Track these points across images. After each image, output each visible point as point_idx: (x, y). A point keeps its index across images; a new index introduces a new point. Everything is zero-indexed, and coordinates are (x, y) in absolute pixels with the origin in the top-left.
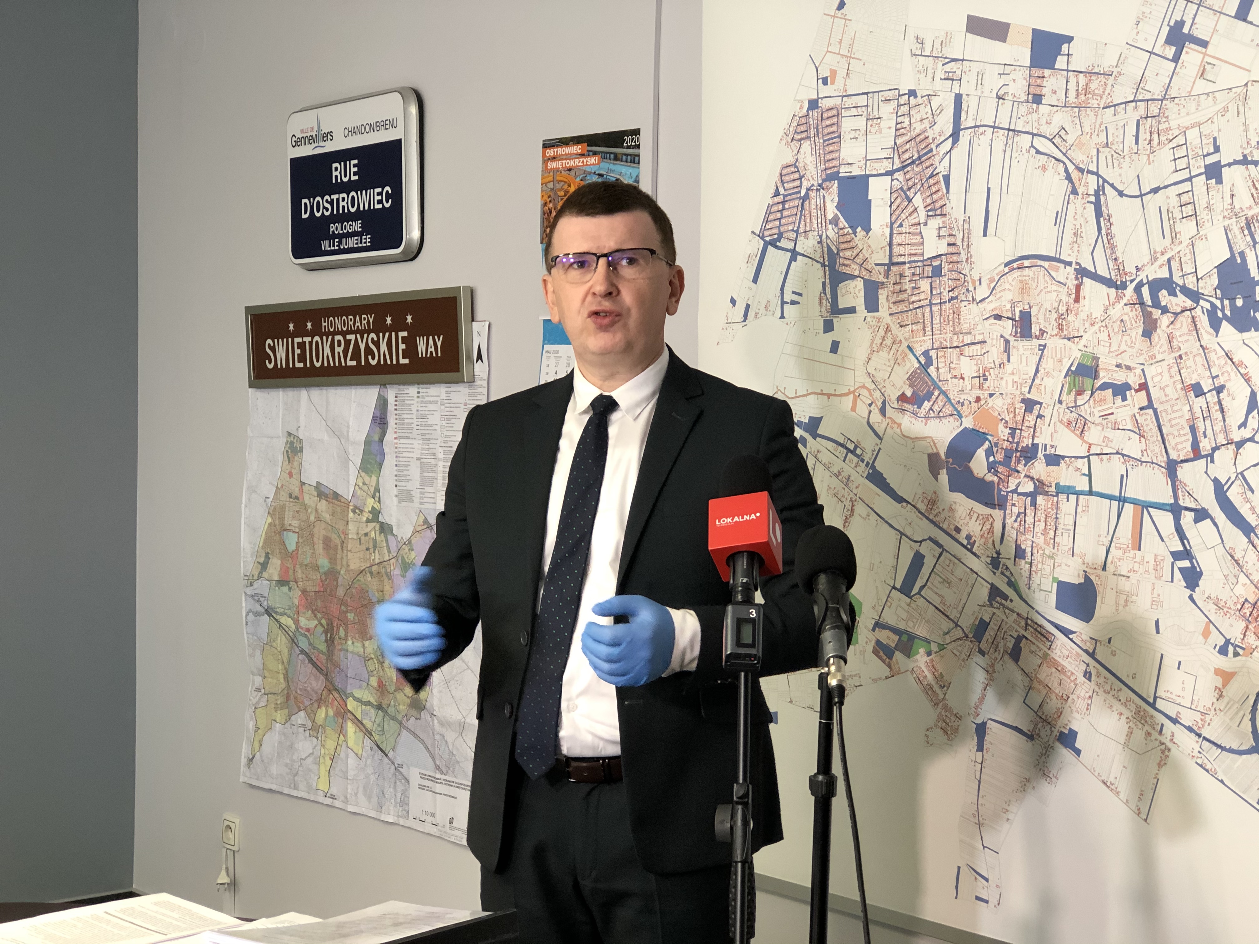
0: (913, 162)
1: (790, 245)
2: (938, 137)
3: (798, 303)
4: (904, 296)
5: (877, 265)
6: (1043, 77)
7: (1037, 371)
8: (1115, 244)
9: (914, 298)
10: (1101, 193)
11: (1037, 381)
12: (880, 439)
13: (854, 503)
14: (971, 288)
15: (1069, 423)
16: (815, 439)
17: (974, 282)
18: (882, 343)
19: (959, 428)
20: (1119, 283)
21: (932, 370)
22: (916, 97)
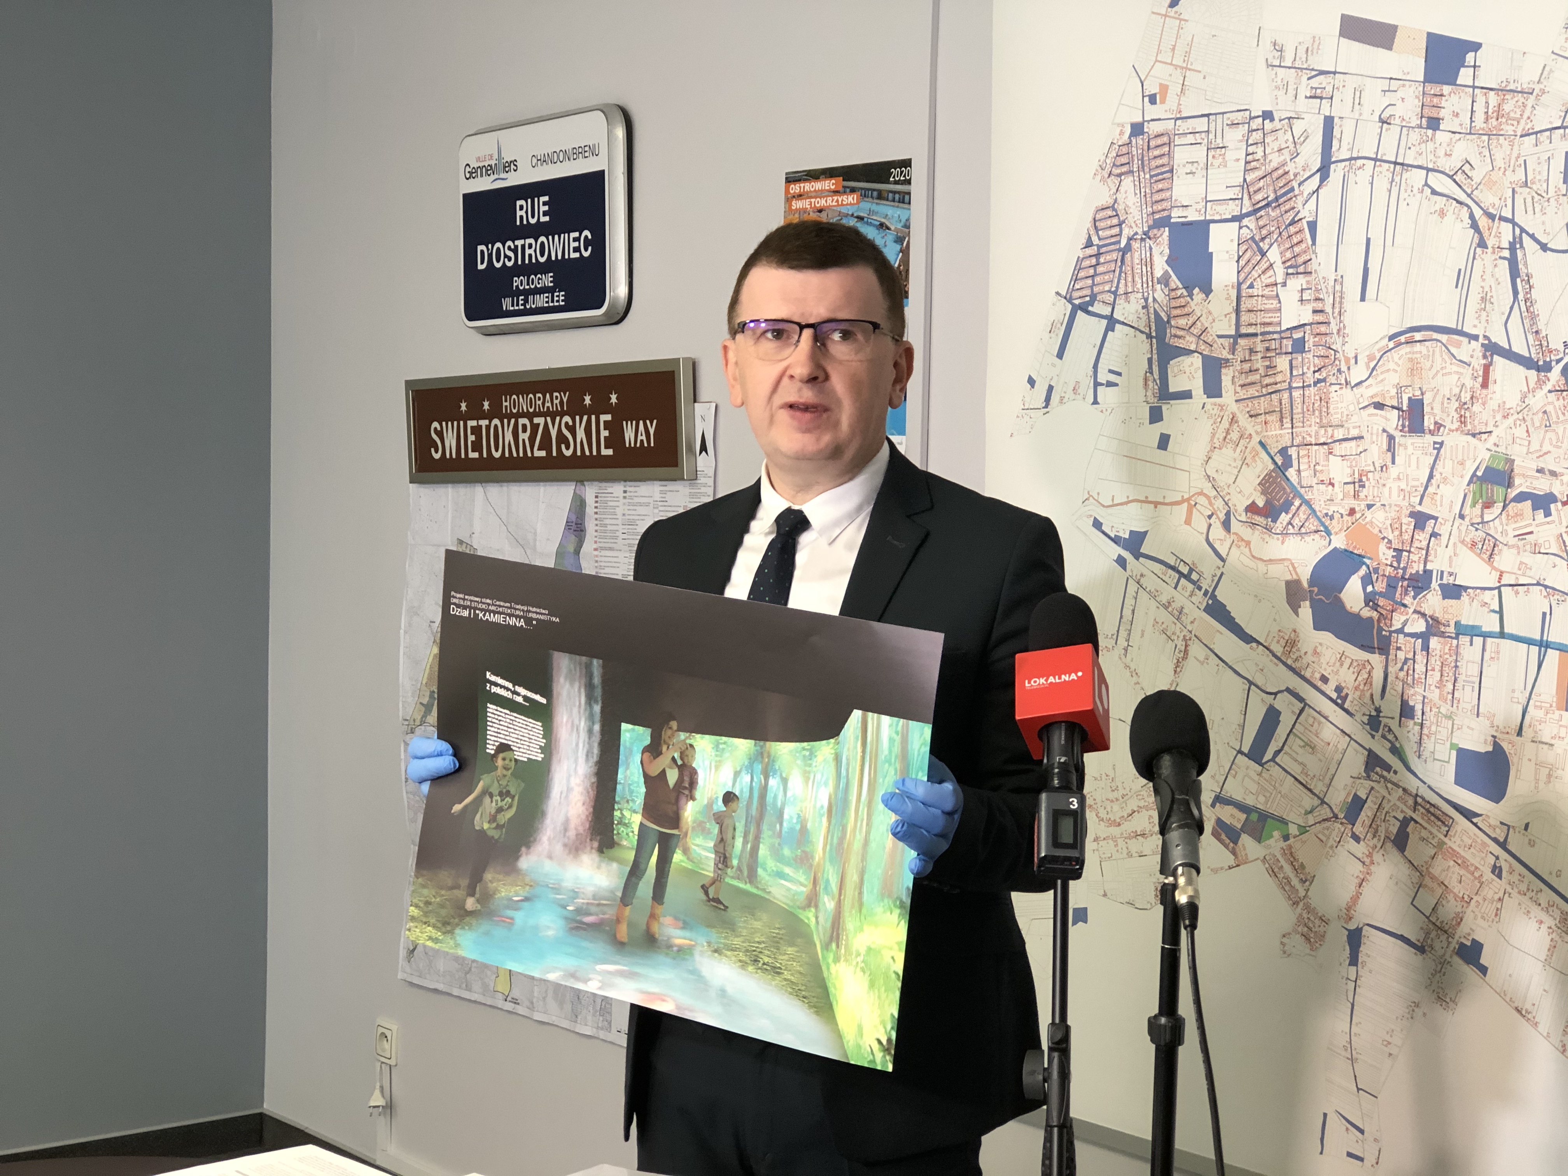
0: (1268, 205)
1: (1106, 311)
2: (1302, 173)
3: (1116, 385)
4: (1255, 377)
5: (1219, 337)
6: (1442, 95)
7: (1431, 477)
8: (1536, 313)
9: (1267, 380)
10: (1518, 246)
11: (1431, 490)
12: (1223, 560)
13: (1189, 642)
14: (1344, 368)
15: (1474, 544)
16: (1137, 559)
17: (1347, 360)
18: (1225, 438)
19: (1326, 548)
20: (1541, 363)
21: (1291, 473)
22: (1272, 120)
